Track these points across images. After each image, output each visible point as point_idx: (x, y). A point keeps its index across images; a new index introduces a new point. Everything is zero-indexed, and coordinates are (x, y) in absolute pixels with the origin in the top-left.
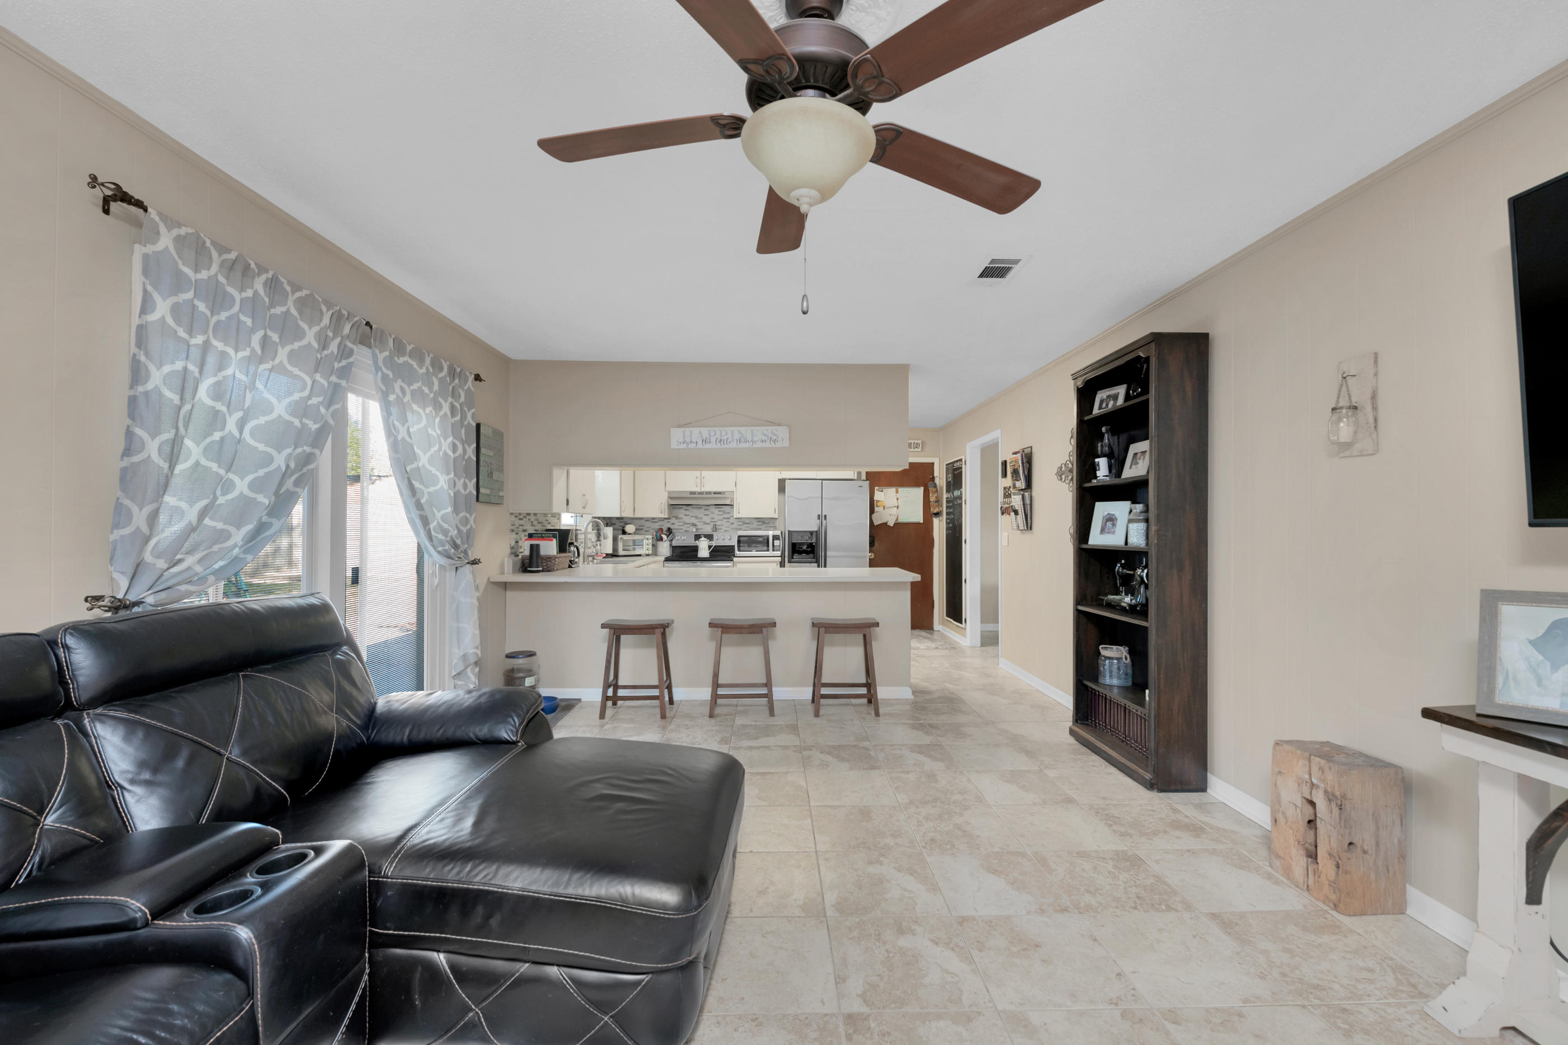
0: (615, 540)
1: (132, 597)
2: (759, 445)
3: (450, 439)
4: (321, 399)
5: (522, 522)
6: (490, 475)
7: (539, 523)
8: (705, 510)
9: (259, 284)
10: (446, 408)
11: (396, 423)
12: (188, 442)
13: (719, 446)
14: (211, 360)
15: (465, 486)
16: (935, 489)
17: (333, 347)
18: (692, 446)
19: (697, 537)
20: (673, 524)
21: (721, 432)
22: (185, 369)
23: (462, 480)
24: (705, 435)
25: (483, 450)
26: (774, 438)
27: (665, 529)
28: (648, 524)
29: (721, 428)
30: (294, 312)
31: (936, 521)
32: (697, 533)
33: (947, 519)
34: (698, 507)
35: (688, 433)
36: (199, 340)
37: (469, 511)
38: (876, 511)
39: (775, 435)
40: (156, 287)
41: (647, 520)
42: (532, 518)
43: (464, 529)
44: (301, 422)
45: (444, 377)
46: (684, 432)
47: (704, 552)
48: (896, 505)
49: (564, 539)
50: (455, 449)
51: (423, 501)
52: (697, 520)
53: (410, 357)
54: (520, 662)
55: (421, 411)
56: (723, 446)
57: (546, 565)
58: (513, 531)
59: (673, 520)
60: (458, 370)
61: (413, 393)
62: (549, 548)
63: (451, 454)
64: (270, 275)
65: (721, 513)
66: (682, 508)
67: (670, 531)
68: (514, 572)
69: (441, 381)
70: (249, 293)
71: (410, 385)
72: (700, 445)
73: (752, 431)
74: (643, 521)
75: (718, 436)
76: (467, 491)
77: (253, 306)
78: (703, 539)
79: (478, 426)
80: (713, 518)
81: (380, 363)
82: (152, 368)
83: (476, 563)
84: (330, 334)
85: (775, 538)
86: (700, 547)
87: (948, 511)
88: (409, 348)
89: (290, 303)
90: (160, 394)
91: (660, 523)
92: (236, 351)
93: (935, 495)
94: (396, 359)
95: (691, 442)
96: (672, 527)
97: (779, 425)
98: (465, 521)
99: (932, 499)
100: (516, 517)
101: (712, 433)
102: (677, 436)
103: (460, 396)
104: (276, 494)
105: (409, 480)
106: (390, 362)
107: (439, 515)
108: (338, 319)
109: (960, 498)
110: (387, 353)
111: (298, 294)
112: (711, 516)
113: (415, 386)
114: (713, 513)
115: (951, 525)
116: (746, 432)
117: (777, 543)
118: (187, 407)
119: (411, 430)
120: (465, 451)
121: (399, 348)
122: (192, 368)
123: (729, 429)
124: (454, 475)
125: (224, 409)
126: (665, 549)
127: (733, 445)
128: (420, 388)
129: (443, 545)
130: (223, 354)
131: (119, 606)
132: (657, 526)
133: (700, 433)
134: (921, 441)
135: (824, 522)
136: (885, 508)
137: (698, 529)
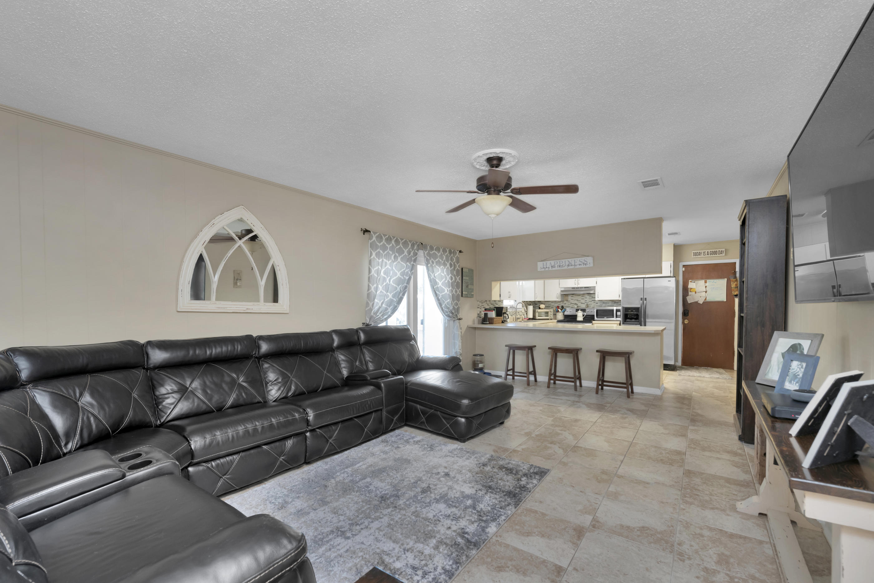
0: (534, 312)
1: (370, 324)
2: (578, 267)
3: (450, 276)
4: (408, 270)
5: (483, 304)
6: (467, 286)
7: (492, 304)
8: (582, 296)
9: (393, 242)
10: (448, 265)
11: (431, 273)
12: (379, 286)
13: (559, 268)
14: (384, 264)
15: (456, 292)
16: (735, 279)
17: (412, 254)
18: (547, 269)
19: (577, 310)
20: (565, 304)
21: (560, 262)
22: (378, 268)
23: (455, 289)
24: (553, 264)
25: (464, 278)
26: (585, 263)
27: (560, 306)
28: (553, 304)
29: (559, 260)
30: (402, 247)
31: (736, 300)
32: (578, 308)
34: (579, 295)
35: (545, 264)
36: (381, 260)
37: (458, 301)
38: (689, 294)
39: (586, 261)
40: (372, 250)
41: (552, 302)
42: (488, 302)
43: (456, 307)
44: (403, 277)
45: (447, 254)
46: (543, 264)
47: (580, 317)
48: (705, 290)
49: (500, 311)
50: (452, 279)
51: (439, 298)
52: (578, 302)
53: (435, 250)
54: (478, 357)
55: (439, 268)
56: (561, 268)
57: (491, 321)
58: (478, 308)
59: (565, 302)
60: (453, 251)
61: (436, 262)
62: (493, 314)
63: (450, 281)
64: (395, 239)
65: (591, 298)
66: (569, 296)
67: (563, 307)
68: (479, 324)
69: (447, 256)
70: (391, 245)
71: (435, 260)
72: (550, 269)
73: (575, 260)
74: (550, 303)
75: (558, 264)
76: (457, 294)
77: (392, 249)
78: (580, 311)
79: (462, 269)
80: (586, 301)
81: (426, 255)
82: (372, 269)
83: (461, 319)
84: (411, 250)
85: (617, 311)
86: (578, 315)
88: (435, 248)
89: (401, 245)
90: (374, 275)
91: (559, 303)
92: (388, 261)
93: (735, 283)
94: (430, 252)
95: (546, 267)
96: (564, 305)
97: (588, 256)
98: (457, 304)
99: (733, 286)
100: (480, 302)
101: (556, 263)
102: (540, 265)
103: (454, 260)
104: (398, 297)
105: (435, 291)
106: (429, 254)
107: (446, 302)
108: (413, 245)
110: (428, 251)
111: (403, 241)
113: (437, 260)
114: (586, 298)
116: (572, 261)
117: (619, 313)
118: (379, 277)
119: (435, 275)
120: (456, 279)
121: (432, 248)
122: (379, 267)
123: (564, 260)
124: (452, 288)
125: (386, 277)
126: (560, 316)
127: (566, 268)
128: (439, 260)
129: (447, 313)
130: (386, 262)
131: (367, 325)
132: (557, 305)
133: (550, 263)
134: (724, 249)
135: (645, 302)
136: (696, 293)
137: (578, 306)
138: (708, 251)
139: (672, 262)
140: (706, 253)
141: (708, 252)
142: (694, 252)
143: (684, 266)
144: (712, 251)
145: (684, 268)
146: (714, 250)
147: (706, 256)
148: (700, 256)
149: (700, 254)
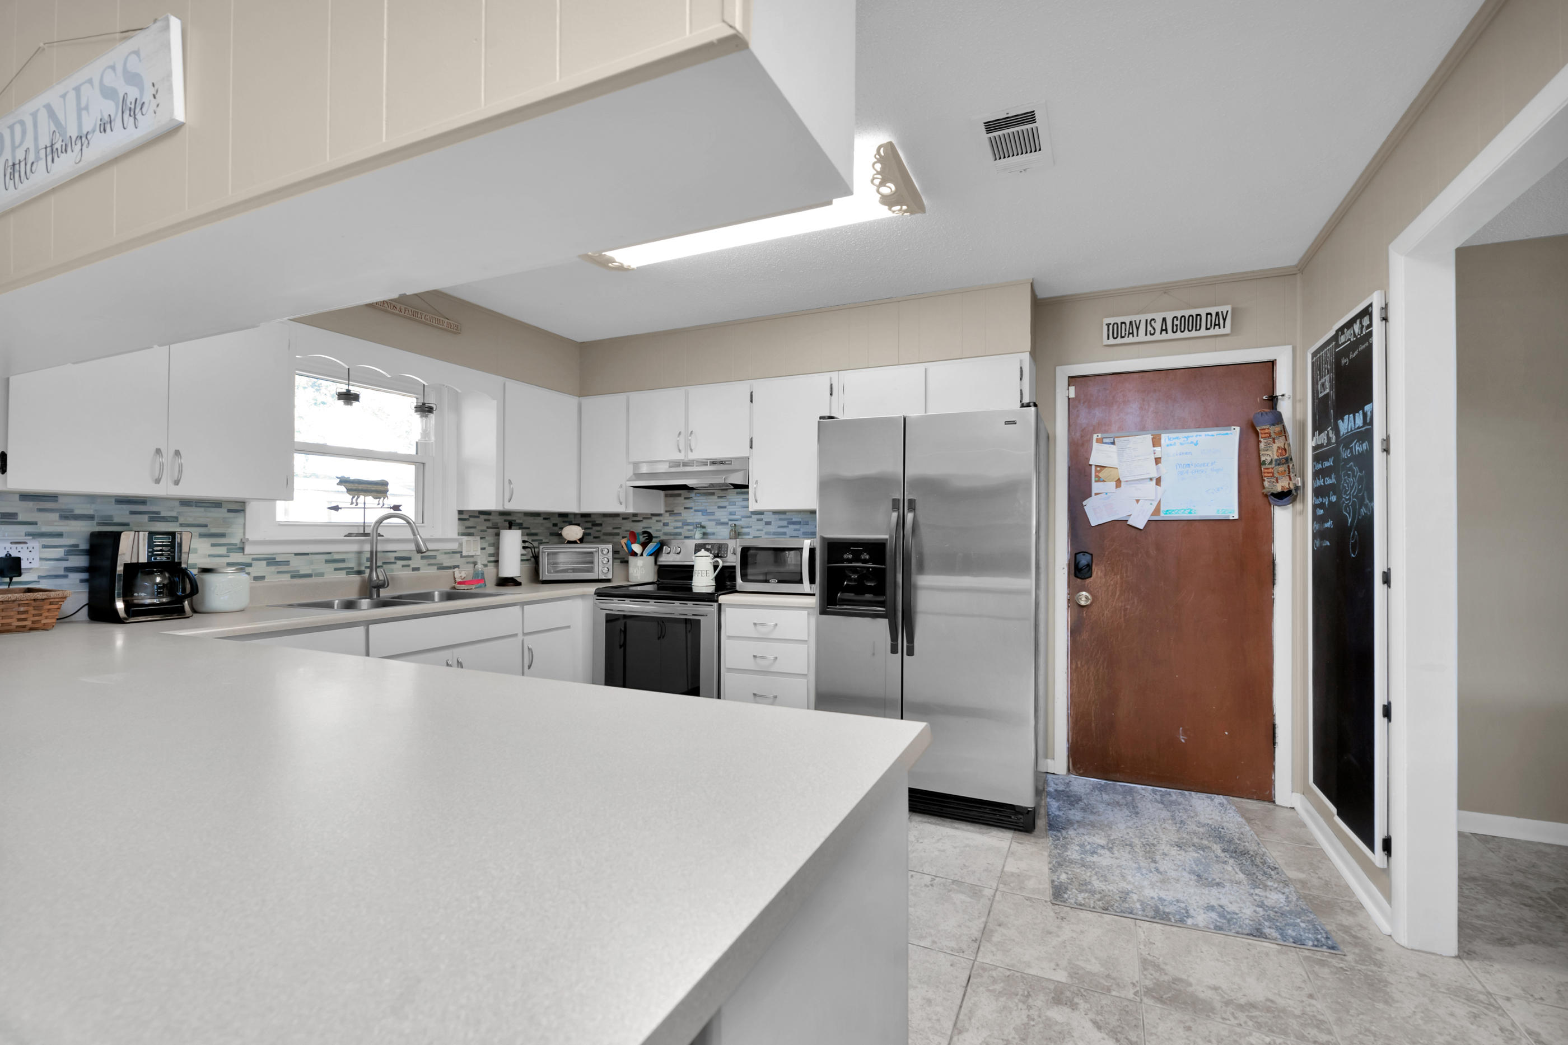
0: (532, 553)
8: (719, 497)
16: (1277, 428)
19: (698, 548)
20: (666, 525)
27: (645, 532)
31: (1282, 517)
32: (701, 542)
33: (1315, 507)
34: (706, 491)
38: (1094, 490)
48: (1155, 475)
52: (705, 517)
66: (679, 495)
67: (648, 536)
74: (619, 520)
78: (706, 552)
80: (731, 514)
85: (813, 553)
86: (697, 569)
87: (1320, 482)
93: (1280, 443)
96: (659, 530)
99: (1270, 453)
109: (1366, 434)
112: (731, 509)
115: (1329, 524)
117: (814, 565)
126: (640, 569)
132: (633, 530)
134: (1229, 308)
135: (910, 517)
136: (1118, 483)
137: (704, 534)
138: (1163, 315)
139: (1026, 357)
140: (1158, 326)
141: (1164, 319)
142: (1111, 320)
143: (1072, 380)
144: (1179, 314)
145: (1072, 389)
146: (1187, 313)
147: (1157, 336)
148: (1135, 339)
149: (1133, 328)
